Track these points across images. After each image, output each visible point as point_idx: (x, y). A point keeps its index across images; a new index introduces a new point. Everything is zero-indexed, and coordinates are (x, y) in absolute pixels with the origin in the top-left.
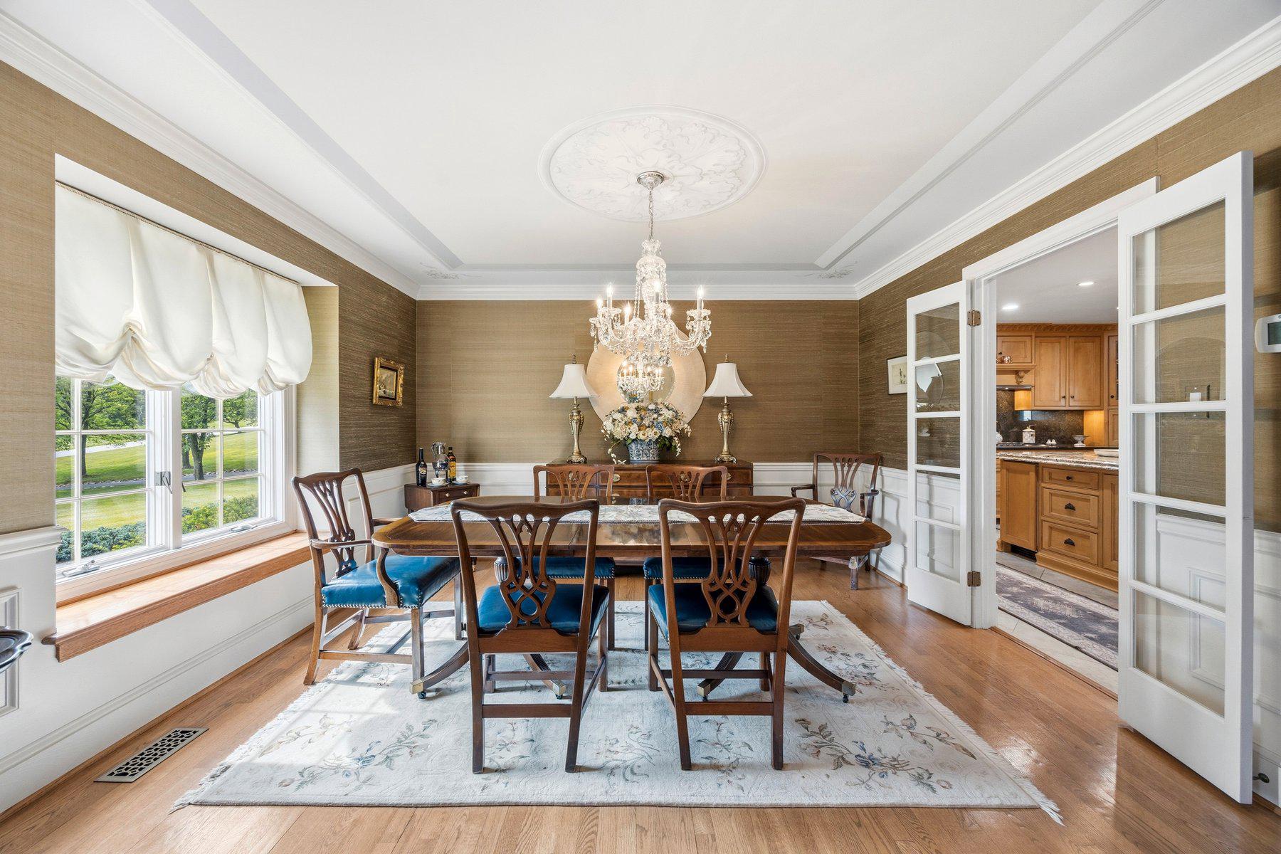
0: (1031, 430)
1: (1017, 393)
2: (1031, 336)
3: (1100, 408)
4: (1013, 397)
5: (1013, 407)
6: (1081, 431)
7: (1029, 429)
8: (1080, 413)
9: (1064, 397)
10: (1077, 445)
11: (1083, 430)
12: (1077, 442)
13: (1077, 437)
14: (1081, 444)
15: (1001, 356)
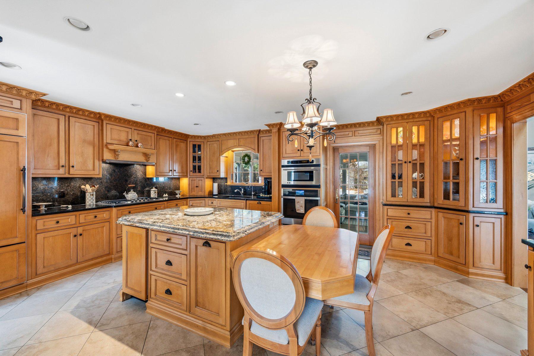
0: (155, 189)
1: (147, 167)
2: (154, 133)
3: (186, 176)
4: (145, 169)
5: (145, 175)
6: (178, 189)
7: (154, 189)
8: (179, 179)
9: (171, 171)
10: (178, 196)
11: (180, 187)
12: (177, 194)
13: (177, 192)
14: (179, 195)
15: (136, 143)
